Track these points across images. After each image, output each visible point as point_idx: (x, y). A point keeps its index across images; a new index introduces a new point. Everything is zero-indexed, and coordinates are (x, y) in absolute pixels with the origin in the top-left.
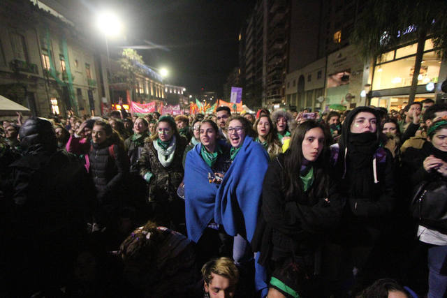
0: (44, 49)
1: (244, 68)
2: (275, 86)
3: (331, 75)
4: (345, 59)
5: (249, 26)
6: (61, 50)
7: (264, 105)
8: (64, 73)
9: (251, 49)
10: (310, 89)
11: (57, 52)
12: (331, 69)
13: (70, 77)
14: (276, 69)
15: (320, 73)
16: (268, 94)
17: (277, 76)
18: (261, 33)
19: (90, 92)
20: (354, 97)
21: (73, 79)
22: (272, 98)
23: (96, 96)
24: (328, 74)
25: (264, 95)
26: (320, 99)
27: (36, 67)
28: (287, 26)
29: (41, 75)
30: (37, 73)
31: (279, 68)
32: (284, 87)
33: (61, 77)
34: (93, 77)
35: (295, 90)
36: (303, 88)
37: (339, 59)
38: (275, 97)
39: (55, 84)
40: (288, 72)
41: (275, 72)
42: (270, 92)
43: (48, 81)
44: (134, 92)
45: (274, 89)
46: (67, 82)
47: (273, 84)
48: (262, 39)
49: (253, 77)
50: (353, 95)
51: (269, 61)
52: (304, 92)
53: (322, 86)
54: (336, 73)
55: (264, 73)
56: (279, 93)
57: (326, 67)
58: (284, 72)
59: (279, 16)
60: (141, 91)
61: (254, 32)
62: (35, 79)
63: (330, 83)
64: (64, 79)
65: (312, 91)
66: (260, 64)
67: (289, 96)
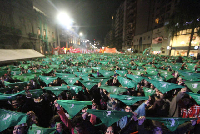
0: (39, 28)
1: (114, 31)
2: (128, 41)
3: (154, 39)
4: (161, 32)
5: (117, 14)
6: (44, 27)
7: (123, 49)
8: (45, 36)
9: (118, 24)
10: (145, 43)
11: (43, 28)
12: (154, 36)
13: (47, 38)
14: (129, 34)
15: (149, 37)
16: (125, 44)
17: (130, 37)
18: (123, 17)
19: (54, 44)
20: (164, 49)
21: (48, 39)
22: (127, 46)
23: (55, 45)
24: (153, 38)
25: (123, 44)
26: (149, 48)
27: (36, 35)
28: (134, 16)
29: (37, 38)
30: (36, 37)
31: (131, 33)
32: (133, 41)
33: (44, 38)
34: (55, 37)
35: (138, 43)
36: (142, 43)
37: (158, 32)
38: (129, 46)
39: (42, 41)
40: (135, 35)
41: (129, 35)
42: (126, 43)
43: (40, 40)
44: (69, 43)
45: (128, 42)
46: (46, 40)
47: (128, 40)
48: (123, 20)
49: (118, 36)
50: (164, 48)
51: (126, 30)
52: (142, 45)
53: (150, 43)
54: (156, 38)
55: (124, 35)
56: (130, 44)
57: (152, 35)
58: (133, 35)
59: (132, 11)
60: (71, 42)
61: (119, 17)
62: (36, 40)
63: (153, 42)
64: (45, 39)
65: (145, 44)
66: (122, 31)
67: (135, 46)
